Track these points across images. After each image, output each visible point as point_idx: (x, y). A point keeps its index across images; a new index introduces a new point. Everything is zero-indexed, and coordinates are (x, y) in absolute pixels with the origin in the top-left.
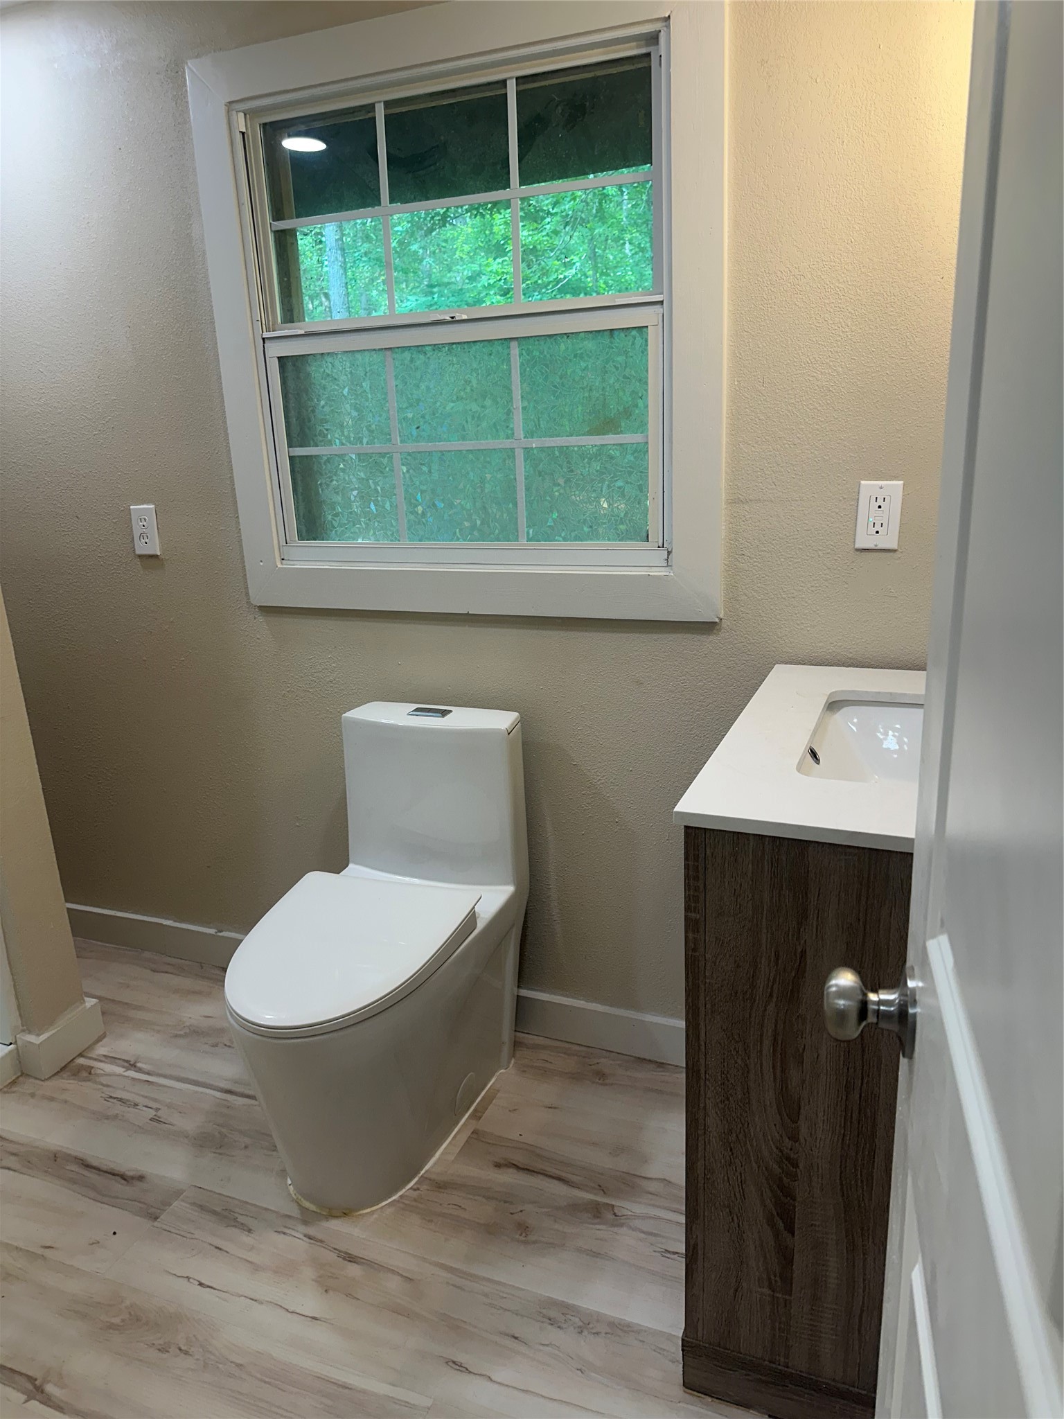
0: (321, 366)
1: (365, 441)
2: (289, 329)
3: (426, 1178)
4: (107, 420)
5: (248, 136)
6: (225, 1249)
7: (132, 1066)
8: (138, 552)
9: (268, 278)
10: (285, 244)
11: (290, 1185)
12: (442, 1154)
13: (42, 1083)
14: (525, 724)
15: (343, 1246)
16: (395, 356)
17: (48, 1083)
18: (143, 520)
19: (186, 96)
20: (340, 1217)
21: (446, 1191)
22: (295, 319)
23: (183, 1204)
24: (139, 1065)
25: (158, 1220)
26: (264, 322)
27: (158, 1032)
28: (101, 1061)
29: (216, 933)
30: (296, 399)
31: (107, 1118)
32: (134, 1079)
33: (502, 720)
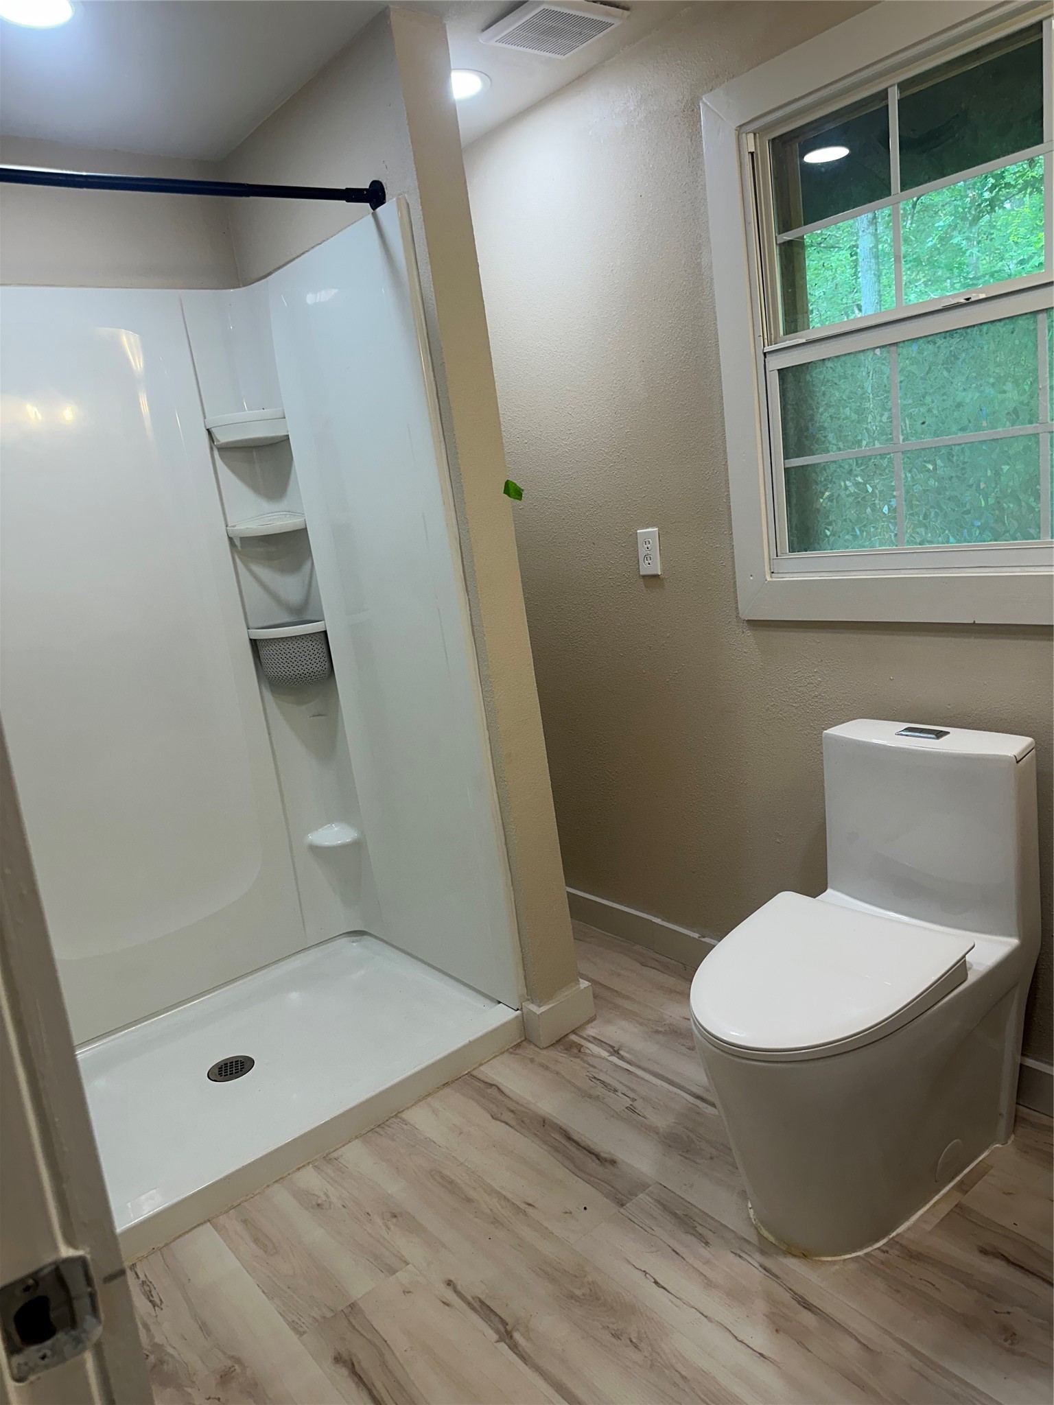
0: (821, 373)
1: (864, 443)
2: (790, 340)
3: (897, 1242)
4: (621, 452)
5: (757, 155)
6: (681, 1255)
7: (615, 1052)
8: (642, 573)
9: (771, 292)
10: (792, 256)
11: (750, 1208)
12: (918, 1220)
13: (540, 1051)
14: (1040, 750)
15: (800, 1290)
16: (900, 350)
17: (544, 1052)
18: (647, 543)
19: (700, 132)
20: (799, 1257)
21: (918, 1264)
22: (799, 328)
23: (647, 1197)
24: (622, 1052)
25: (624, 1207)
26: (766, 337)
27: (641, 1024)
28: (589, 1041)
29: (699, 937)
30: (795, 409)
31: (590, 1097)
32: (616, 1065)
33: (1011, 746)
